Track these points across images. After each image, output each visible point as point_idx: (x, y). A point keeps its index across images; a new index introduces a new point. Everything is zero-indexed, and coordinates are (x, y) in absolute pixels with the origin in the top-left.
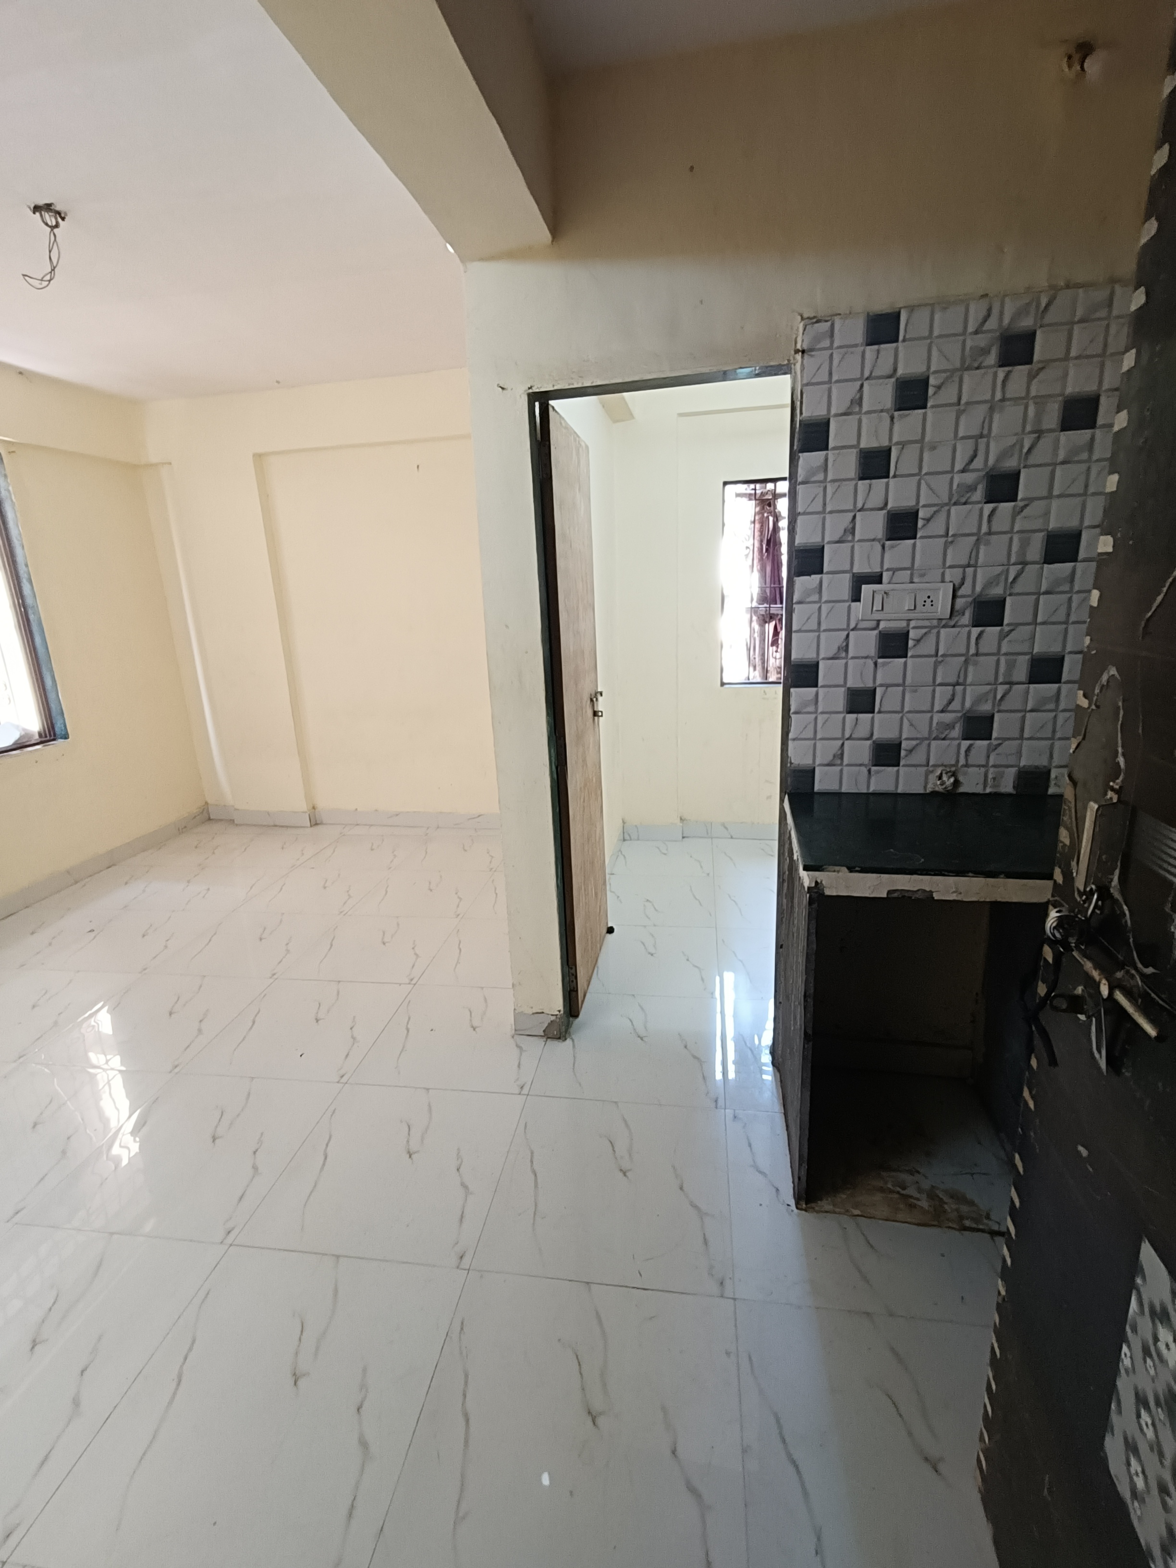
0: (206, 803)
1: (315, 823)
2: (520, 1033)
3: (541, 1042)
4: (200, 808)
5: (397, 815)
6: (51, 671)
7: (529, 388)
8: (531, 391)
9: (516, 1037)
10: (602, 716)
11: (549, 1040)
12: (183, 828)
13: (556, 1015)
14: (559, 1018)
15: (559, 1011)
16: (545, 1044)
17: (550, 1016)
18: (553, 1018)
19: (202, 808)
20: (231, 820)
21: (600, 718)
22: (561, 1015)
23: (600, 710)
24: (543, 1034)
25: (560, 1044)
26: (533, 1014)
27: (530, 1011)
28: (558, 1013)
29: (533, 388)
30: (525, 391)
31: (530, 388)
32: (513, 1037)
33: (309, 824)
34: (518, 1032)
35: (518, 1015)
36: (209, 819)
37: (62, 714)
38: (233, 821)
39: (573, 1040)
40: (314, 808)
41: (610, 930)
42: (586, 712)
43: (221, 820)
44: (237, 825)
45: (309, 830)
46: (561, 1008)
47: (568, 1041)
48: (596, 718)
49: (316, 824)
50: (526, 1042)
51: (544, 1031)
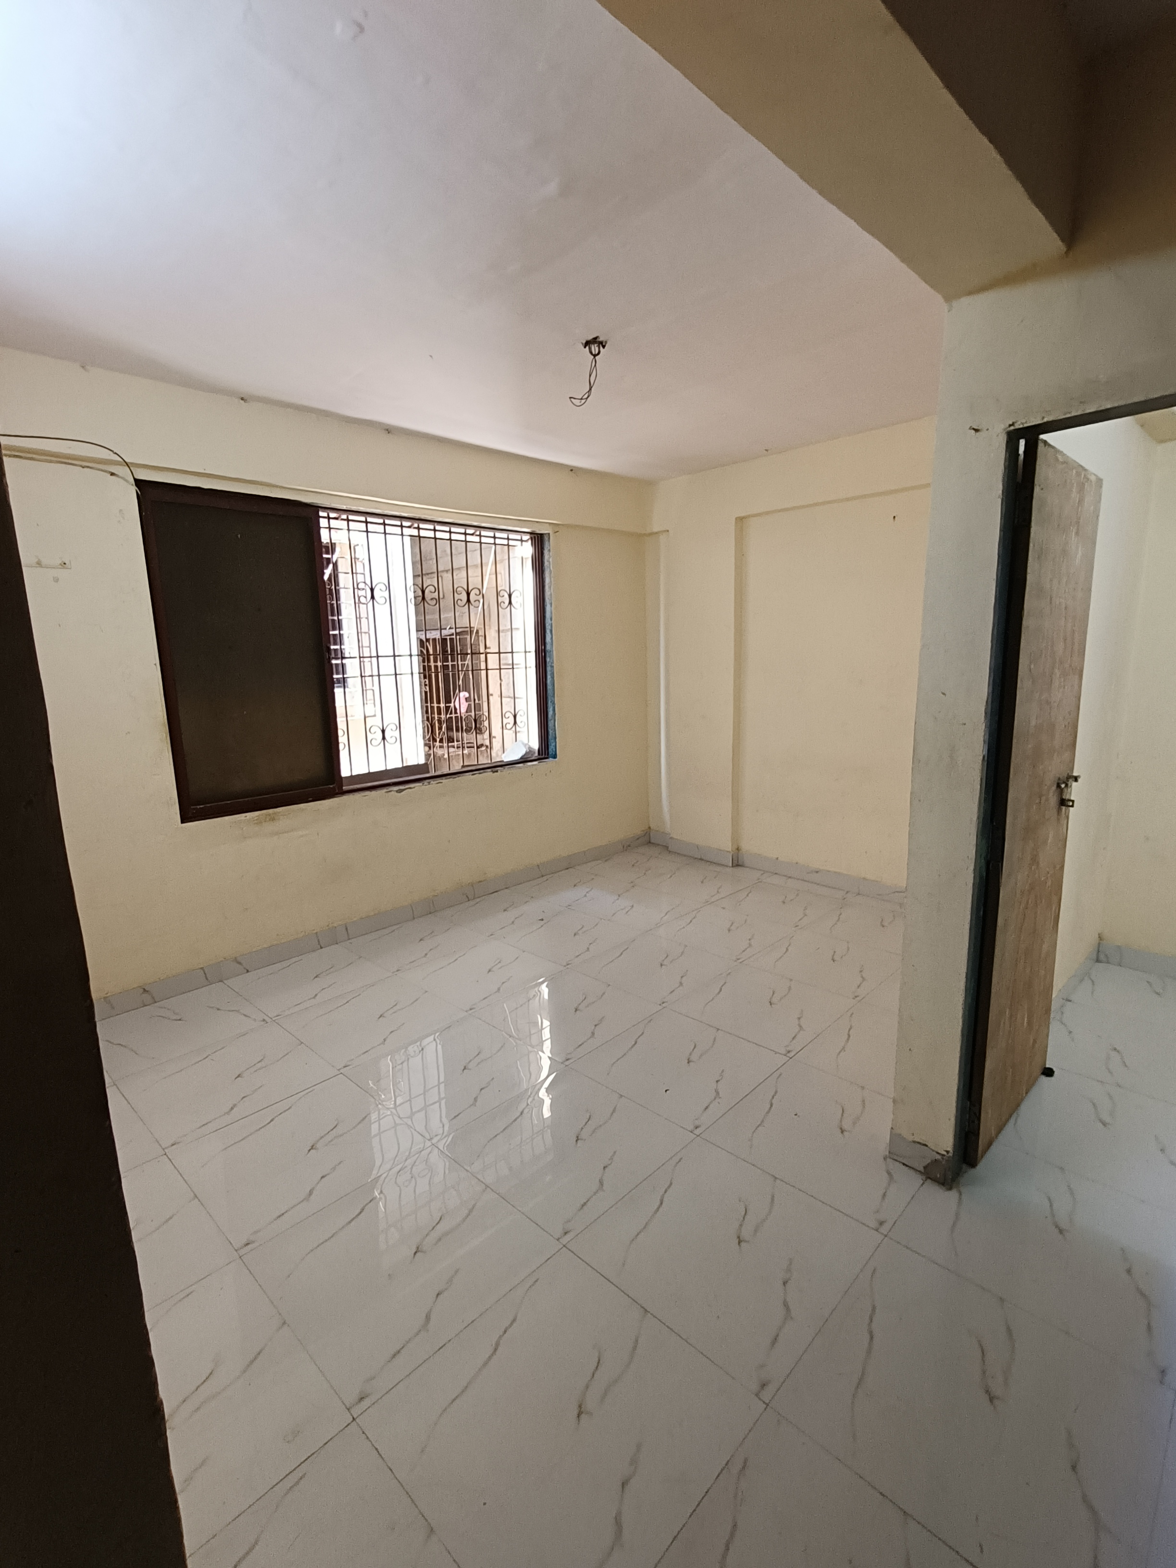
0: (650, 828)
1: (737, 863)
2: (895, 1157)
3: (918, 1179)
4: (643, 831)
5: (817, 872)
6: (554, 703)
7: (1010, 425)
8: (1012, 428)
9: (888, 1160)
10: (1072, 806)
11: (929, 1181)
12: (627, 846)
13: (943, 1155)
14: (946, 1160)
15: (948, 1152)
16: (923, 1183)
17: (935, 1153)
18: (938, 1157)
19: (645, 832)
20: (665, 846)
21: (1071, 808)
22: (948, 1157)
23: (1072, 798)
24: (923, 1171)
25: (941, 1191)
26: (914, 1142)
27: (911, 1138)
28: (945, 1153)
29: (1016, 425)
30: (1004, 429)
31: (1013, 425)
32: (885, 1159)
33: (731, 865)
34: (892, 1155)
35: (895, 1136)
36: (650, 842)
37: (555, 738)
38: (668, 847)
39: (960, 1194)
40: (738, 849)
41: (1049, 1072)
42: (1047, 800)
43: (658, 845)
44: (670, 852)
45: (729, 870)
46: (950, 1149)
47: (953, 1195)
48: (1064, 808)
49: (738, 865)
50: (899, 1171)
51: (925, 1168)
